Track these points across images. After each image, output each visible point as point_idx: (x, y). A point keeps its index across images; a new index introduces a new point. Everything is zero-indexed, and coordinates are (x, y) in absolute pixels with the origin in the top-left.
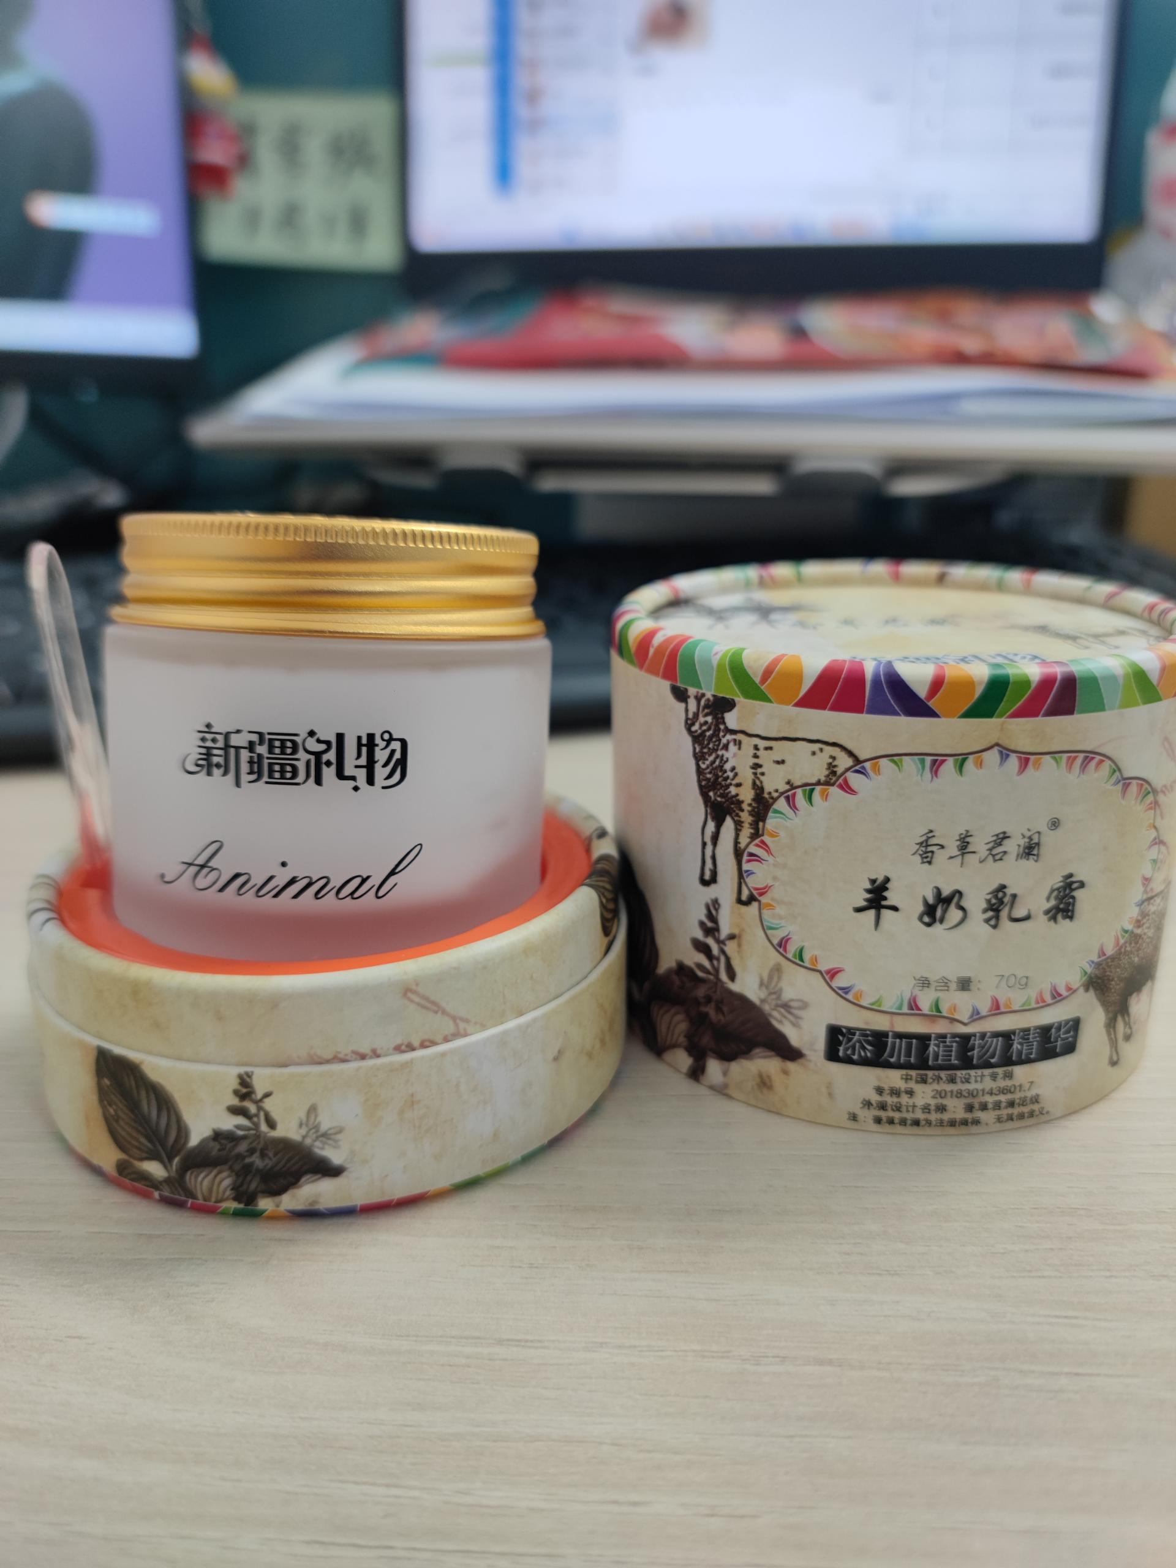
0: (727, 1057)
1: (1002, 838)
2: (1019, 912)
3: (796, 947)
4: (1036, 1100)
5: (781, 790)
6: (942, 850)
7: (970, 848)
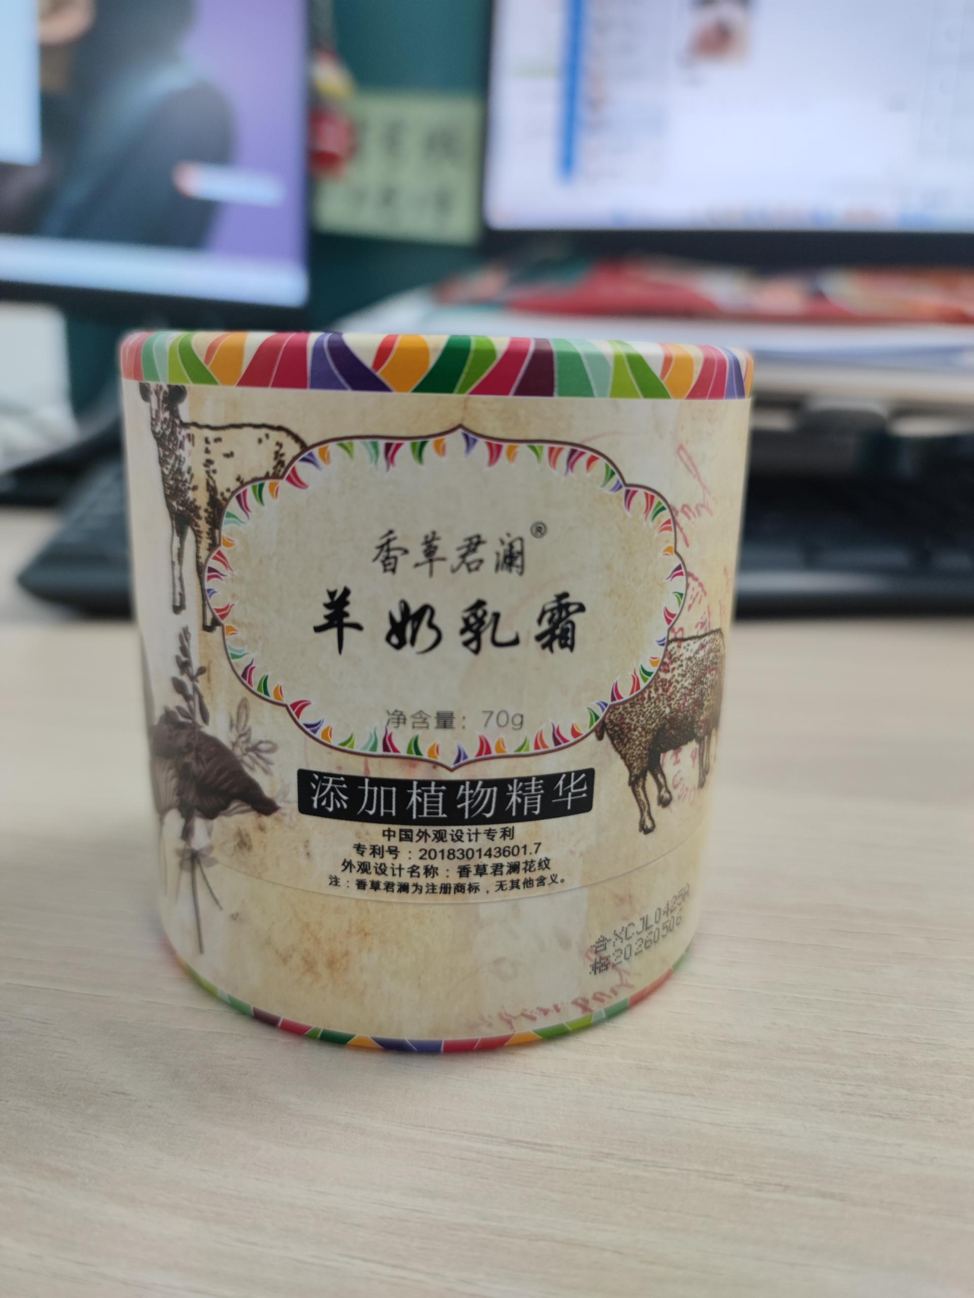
0: (210, 815)
1: (474, 543)
2: (504, 635)
3: (262, 676)
4: (545, 864)
5: (232, 489)
6: (405, 556)
7: (438, 554)
